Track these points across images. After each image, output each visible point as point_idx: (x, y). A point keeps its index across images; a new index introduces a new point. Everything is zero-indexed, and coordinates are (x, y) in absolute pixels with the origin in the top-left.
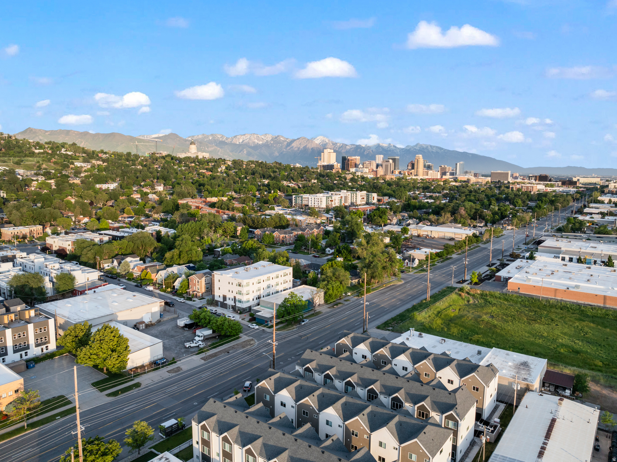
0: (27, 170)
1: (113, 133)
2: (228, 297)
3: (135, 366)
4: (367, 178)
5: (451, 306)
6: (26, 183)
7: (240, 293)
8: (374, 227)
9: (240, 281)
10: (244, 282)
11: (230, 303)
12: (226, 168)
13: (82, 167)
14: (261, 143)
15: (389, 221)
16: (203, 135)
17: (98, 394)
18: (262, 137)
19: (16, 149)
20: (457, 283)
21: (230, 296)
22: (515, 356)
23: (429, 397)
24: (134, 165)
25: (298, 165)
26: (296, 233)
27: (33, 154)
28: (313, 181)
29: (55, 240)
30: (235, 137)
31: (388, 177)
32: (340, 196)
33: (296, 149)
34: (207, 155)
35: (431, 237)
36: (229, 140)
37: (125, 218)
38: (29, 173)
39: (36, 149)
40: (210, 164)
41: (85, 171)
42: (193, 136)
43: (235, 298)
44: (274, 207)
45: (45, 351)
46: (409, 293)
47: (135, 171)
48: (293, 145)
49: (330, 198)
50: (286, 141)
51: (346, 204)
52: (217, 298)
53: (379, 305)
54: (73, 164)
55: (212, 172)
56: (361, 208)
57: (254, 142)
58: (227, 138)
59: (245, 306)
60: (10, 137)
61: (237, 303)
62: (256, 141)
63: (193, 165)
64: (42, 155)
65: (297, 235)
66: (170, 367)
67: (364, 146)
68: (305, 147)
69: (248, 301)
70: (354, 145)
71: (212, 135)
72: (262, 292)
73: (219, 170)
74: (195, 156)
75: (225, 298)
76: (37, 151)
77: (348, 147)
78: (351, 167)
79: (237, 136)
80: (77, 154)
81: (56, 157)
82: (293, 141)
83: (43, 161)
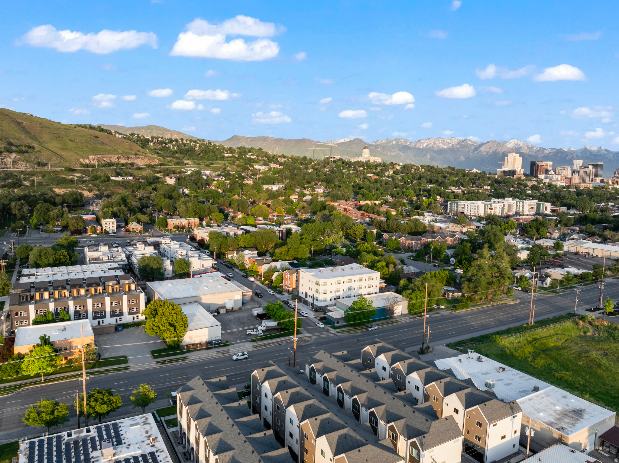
0: (213, 171)
1: (303, 139)
2: (308, 294)
3: (193, 343)
4: (556, 186)
5: (557, 334)
6: (208, 183)
7: (317, 292)
8: (527, 239)
9: (318, 280)
10: (321, 281)
11: (310, 300)
12: (394, 172)
13: (260, 170)
14: (446, 147)
15: (548, 234)
16: (387, 139)
17: (151, 359)
18: (448, 141)
19: (211, 154)
20: (586, 310)
21: (310, 293)
22: (573, 401)
23: (405, 419)
24: (307, 168)
25: (475, 170)
26: (426, 240)
27: (223, 158)
28: (485, 187)
29: (199, 231)
30: (419, 141)
31: (582, 186)
32: (502, 204)
33: (485, 153)
34: (378, 160)
35: (592, 255)
36: (413, 145)
37: (274, 216)
38: (214, 174)
39: (227, 153)
40: (378, 168)
41: (262, 173)
42: (377, 141)
43: (313, 295)
44: (423, 213)
45: (136, 319)
46: (514, 314)
47: (305, 173)
48: (481, 149)
49: (489, 206)
50: (473, 145)
51: (510, 214)
52: (301, 295)
53: (469, 323)
54: (252, 166)
55: (378, 176)
56: (522, 219)
57: (439, 146)
58: (411, 143)
59: (320, 304)
60: (210, 143)
61: (315, 301)
62: (441, 145)
63: (362, 168)
64: (229, 159)
65: (427, 242)
66: (221, 349)
67: (566, 150)
68: (495, 152)
69: (325, 301)
70: (554, 149)
71: (396, 139)
72: (341, 294)
73: (386, 174)
74: (367, 160)
75: (306, 294)
76: (226, 155)
77: (546, 151)
78: (540, 174)
79: (421, 140)
80: (260, 158)
81: (241, 160)
82: (482, 145)
83: (229, 163)
